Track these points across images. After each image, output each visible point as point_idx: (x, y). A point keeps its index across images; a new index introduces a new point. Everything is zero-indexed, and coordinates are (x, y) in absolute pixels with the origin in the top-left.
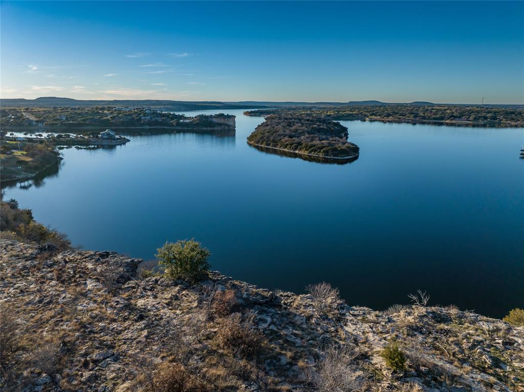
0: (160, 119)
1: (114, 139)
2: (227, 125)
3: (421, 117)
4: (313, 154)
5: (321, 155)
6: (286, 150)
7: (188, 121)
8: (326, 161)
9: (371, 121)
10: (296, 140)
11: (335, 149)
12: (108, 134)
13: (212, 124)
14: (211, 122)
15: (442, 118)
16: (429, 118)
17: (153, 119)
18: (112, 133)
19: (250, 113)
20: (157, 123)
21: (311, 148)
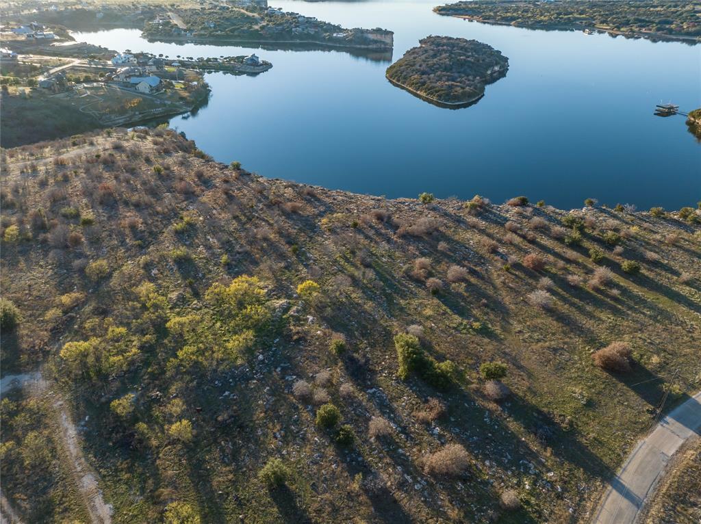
0: (312, 31)
1: (258, 65)
2: (384, 42)
3: (665, 31)
4: (430, 97)
6: (410, 89)
7: (341, 35)
9: (600, 32)
13: (366, 41)
14: (366, 39)
17: (305, 32)
19: (440, 11)
20: (308, 36)
21: (431, 91)
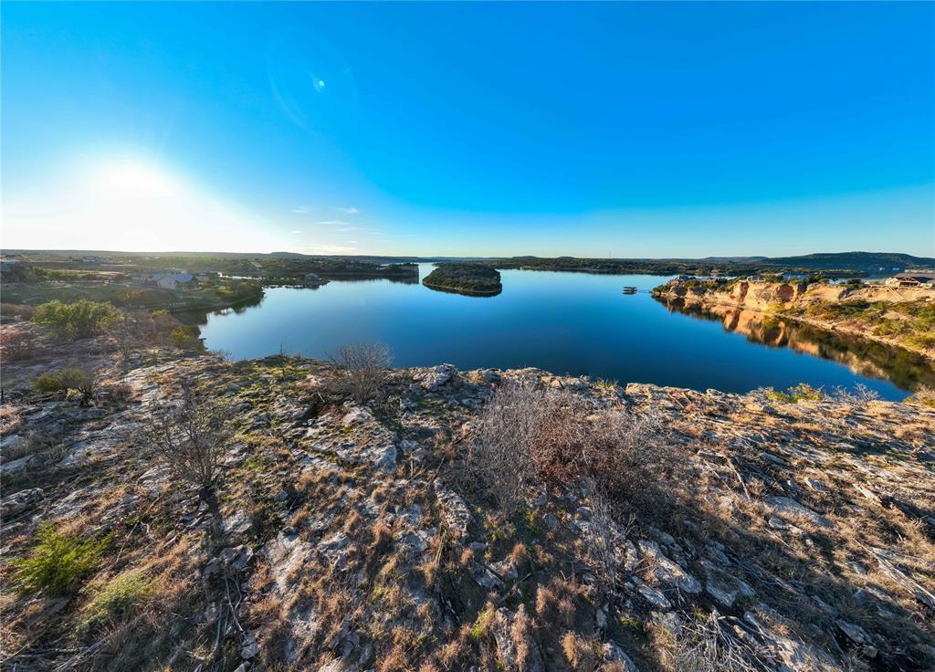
0: (360, 268)
1: (317, 280)
2: (412, 272)
4: (466, 290)
5: (472, 290)
6: (448, 287)
8: (475, 295)
9: (525, 269)
10: (456, 280)
11: (483, 286)
12: (312, 277)
13: (400, 271)
15: (576, 267)
16: (567, 267)
17: (356, 267)
18: (316, 276)
20: (358, 270)
21: (465, 285)
